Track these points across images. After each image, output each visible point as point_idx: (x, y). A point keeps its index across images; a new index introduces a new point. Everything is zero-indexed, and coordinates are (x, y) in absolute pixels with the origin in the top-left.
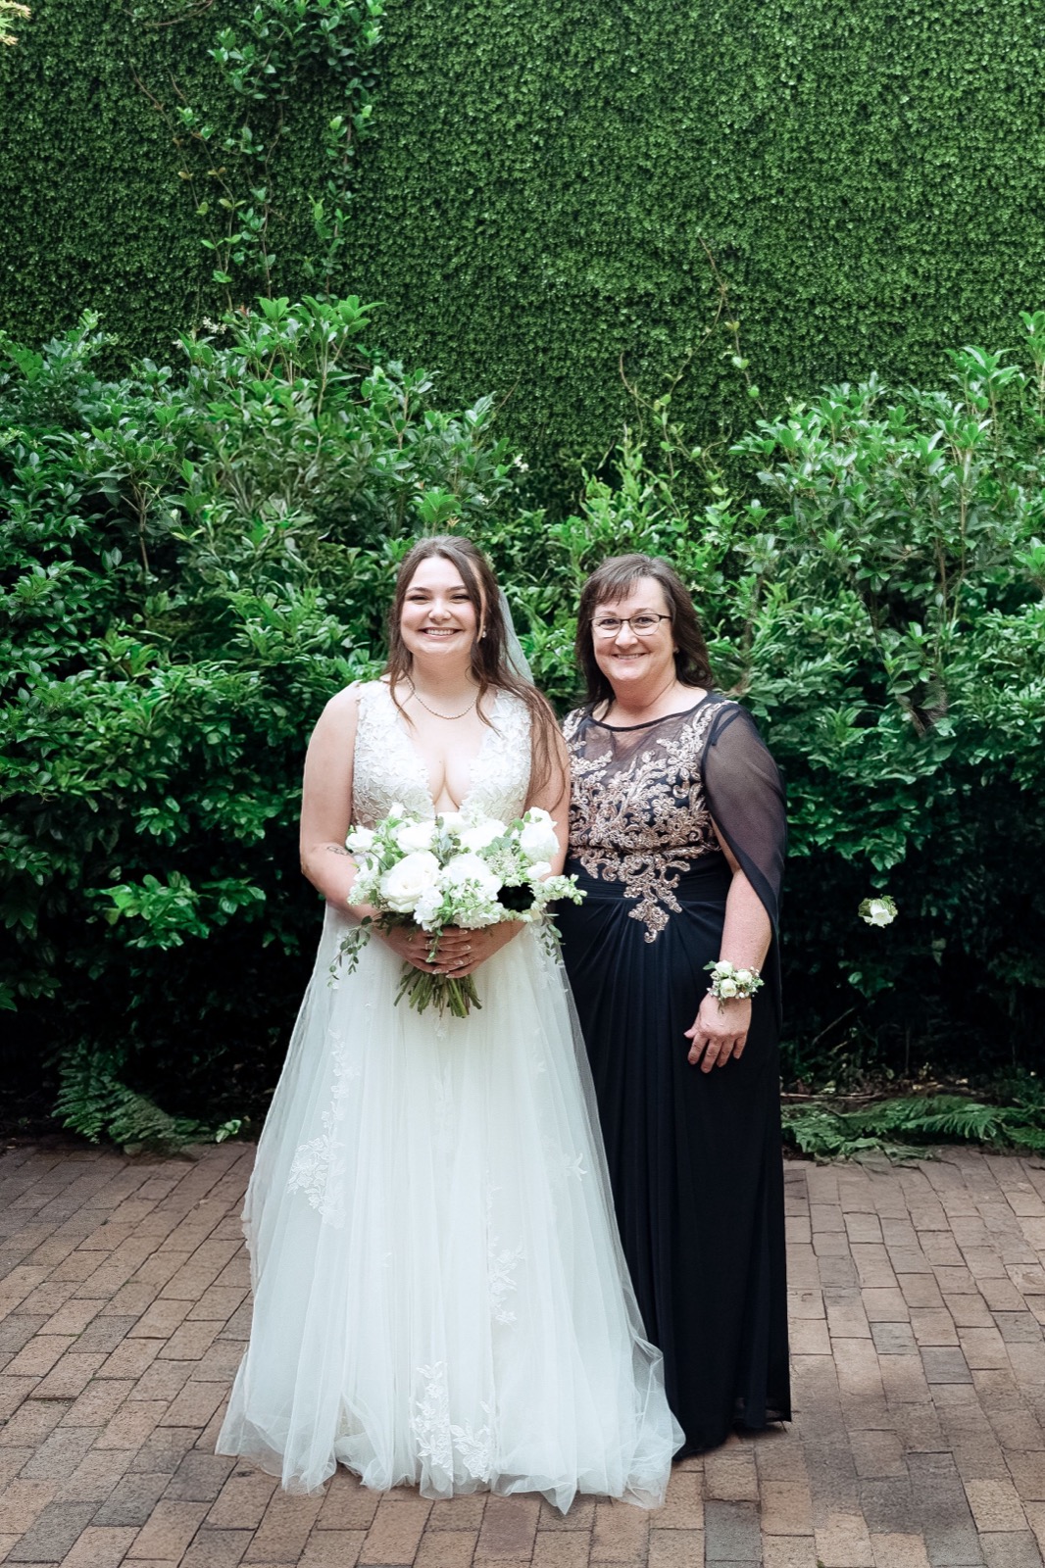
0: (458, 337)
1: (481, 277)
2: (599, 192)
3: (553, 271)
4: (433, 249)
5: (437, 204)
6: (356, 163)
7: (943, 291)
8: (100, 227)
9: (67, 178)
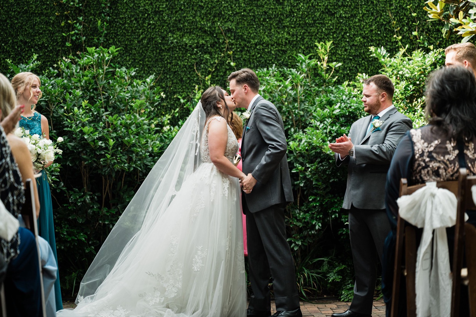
0: (143, 60)
1: (150, 41)
2: (187, 13)
3: (172, 38)
4: (135, 33)
5: (136, 19)
6: (110, 8)
7: (298, 39)
8: (31, 31)
9: (21, 17)
